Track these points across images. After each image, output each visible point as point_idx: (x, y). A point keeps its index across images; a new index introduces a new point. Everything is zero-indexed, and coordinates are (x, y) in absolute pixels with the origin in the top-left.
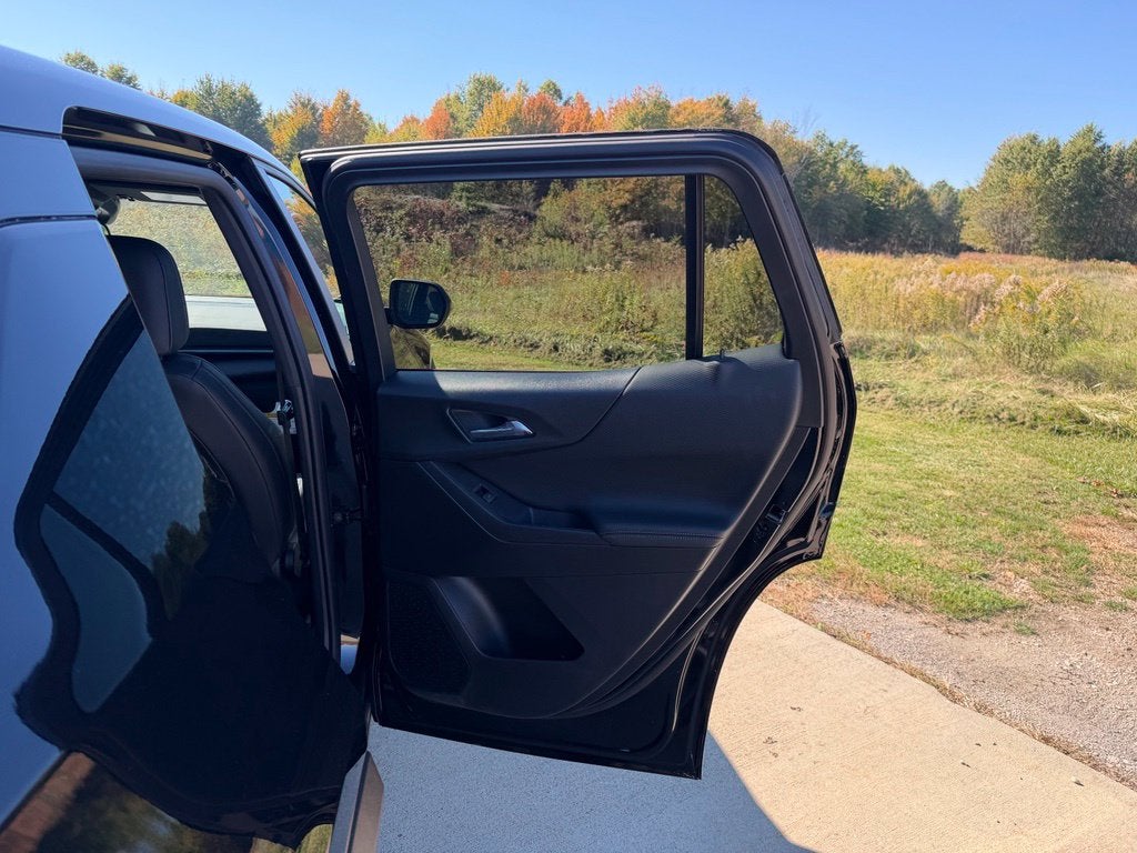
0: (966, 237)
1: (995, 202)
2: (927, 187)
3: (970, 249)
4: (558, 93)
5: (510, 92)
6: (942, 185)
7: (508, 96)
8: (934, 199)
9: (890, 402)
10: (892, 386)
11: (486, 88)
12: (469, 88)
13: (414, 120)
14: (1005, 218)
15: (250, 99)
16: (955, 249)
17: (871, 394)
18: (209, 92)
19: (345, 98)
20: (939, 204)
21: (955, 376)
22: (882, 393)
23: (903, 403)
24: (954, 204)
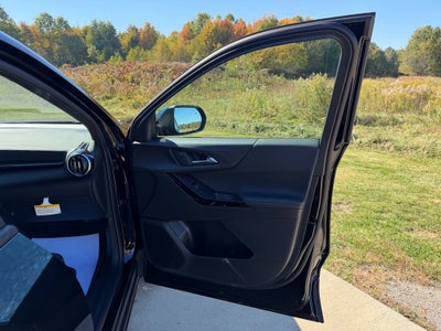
0: (401, 70)
1: (413, 54)
2: (384, 50)
3: (402, 74)
4: (233, 18)
5: (214, 19)
6: (389, 49)
7: (212, 21)
8: (386, 54)
9: (392, 148)
10: (391, 140)
11: (204, 18)
12: (197, 18)
13: (176, 33)
14: (417, 61)
15: (112, 27)
16: (396, 75)
17: (382, 145)
18: (96, 25)
19: (148, 25)
20: (389, 56)
21: (418, 133)
22: (387, 145)
23: (398, 149)
24: (395, 56)
